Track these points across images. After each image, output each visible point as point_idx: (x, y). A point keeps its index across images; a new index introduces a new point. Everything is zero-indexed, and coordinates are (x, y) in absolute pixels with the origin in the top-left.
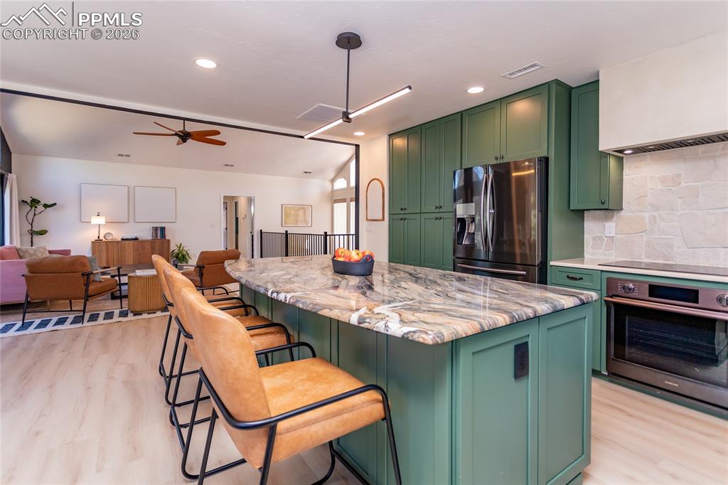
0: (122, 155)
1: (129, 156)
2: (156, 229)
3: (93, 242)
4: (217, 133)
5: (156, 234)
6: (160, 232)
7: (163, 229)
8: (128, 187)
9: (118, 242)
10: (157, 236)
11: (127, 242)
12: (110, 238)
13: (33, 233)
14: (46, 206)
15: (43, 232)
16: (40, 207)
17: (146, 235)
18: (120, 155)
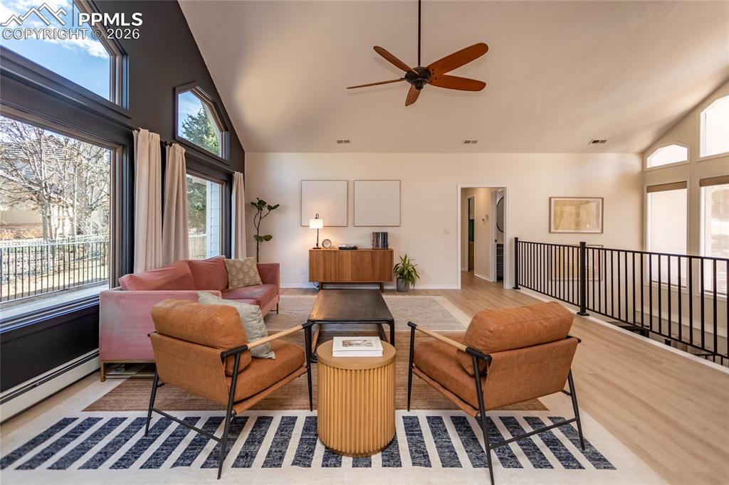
1: (348, 142)
2: (376, 235)
3: (311, 251)
5: (377, 242)
6: (382, 239)
7: (385, 235)
9: (335, 251)
10: (378, 246)
11: (345, 252)
12: (328, 246)
13: (259, 239)
14: (270, 208)
15: (268, 238)
16: (265, 210)
17: (366, 243)
18: (339, 142)
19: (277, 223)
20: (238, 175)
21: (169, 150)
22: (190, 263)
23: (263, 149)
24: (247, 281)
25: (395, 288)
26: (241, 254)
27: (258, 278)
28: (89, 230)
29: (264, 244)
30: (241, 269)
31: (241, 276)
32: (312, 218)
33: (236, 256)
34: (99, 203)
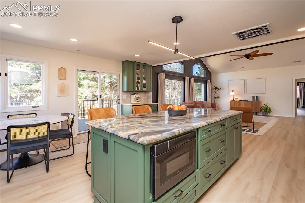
0: (242, 68)
1: (243, 68)
2: (254, 97)
3: (230, 101)
4: (259, 51)
5: (254, 99)
6: (256, 98)
7: (257, 97)
8: (244, 80)
9: (238, 102)
10: (254, 100)
11: (242, 102)
12: (237, 100)
13: (215, 98)
14: (218, 89)
15: (218, 97)
16: (217, 90)
17: (250, 99)
18: (240, 68)
19: (220, 93)
20: (209, 81)
21: (191, 79)
22: (195, 101)
23: (216, 73)
24: (208, 106)
25: (262, 115)
26: (209, 100)
27: (211, 106)
28: (174, 96)
29: (217, 99)
30: (207, 104)
31: (206, 105)
32: (231, 92)
33: (208, 101)
34: (176, 88)
